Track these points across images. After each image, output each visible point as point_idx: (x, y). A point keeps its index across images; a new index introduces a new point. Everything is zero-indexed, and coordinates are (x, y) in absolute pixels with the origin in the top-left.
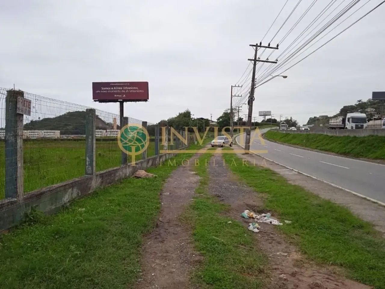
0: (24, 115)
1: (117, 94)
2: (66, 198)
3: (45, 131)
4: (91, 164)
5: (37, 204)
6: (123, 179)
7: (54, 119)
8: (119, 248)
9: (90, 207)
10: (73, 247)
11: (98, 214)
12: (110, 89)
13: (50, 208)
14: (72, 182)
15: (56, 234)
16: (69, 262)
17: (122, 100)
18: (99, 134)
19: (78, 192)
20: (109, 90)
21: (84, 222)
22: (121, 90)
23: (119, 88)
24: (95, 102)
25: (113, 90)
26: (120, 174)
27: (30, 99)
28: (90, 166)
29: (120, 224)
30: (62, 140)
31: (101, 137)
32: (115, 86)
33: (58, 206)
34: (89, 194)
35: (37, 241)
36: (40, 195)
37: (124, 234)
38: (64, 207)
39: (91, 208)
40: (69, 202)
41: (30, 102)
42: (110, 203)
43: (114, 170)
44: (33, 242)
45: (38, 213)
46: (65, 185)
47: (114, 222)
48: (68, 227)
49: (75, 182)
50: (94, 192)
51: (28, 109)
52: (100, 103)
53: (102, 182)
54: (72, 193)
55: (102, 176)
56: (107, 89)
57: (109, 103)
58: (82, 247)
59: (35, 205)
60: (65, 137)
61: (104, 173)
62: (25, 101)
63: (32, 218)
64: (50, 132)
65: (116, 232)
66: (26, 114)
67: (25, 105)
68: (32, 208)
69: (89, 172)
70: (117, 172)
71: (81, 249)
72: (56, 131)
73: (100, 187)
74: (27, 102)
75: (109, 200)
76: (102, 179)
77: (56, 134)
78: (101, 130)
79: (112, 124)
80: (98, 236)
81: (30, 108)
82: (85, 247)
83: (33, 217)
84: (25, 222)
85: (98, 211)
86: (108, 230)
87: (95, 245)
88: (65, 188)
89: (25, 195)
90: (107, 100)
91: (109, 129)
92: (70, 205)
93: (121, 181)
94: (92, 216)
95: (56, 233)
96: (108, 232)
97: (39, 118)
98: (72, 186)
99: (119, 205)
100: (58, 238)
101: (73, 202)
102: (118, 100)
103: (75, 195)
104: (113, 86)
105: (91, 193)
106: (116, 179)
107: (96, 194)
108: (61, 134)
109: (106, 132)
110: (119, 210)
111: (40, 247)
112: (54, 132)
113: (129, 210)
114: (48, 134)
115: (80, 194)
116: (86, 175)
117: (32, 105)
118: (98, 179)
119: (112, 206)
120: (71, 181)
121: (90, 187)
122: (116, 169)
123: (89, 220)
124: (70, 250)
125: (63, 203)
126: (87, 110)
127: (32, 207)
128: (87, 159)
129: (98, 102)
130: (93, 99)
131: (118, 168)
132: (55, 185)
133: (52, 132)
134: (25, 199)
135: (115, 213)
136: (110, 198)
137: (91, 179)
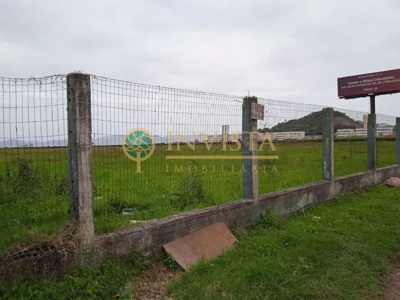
0: (258, 120)
1: (367, 87)
2: (301, 203)
3: (291, 132)
4: (329, 169)
5: (271, 207)
6: (369, 187)
7: (299, 120)
8: (355, 272)
9: (326, 216)
10: (301, 259)
11: (334, 225)
12: (357, 82)
13: (285, 212)
14: (308, 187)
15: (286, 241)
16: (296, 274)
17: (373, 94)
18: (346, 134)
19: (315, 199)
20: (357, 84)
21: (317, 232)
22: (372, 82)
23: (369, 81)
24: (340, 99)
25: (362, 83)
26: (366, 180)
27: (263, 104)
28: (328, 171)
29: (360, 242)
30: (306, 141)
31: (348, 137)
32: (365, 79)
33: (292, 211)
34: (328, 201)
35: (268, 245)
36: (274, 199)
37: (363, 255)
38: (299, 213)
39: (327, 218)
40: (304, 207)
41: (263, 107)
42: (350, 215)
43: (357, 176)
44: (265, 245)
45: (273, 216)
46: (300, 190)
47: (353, 238)
48: (300, 236)
49: (311, 187)
50: (333, 199)
51: (261, 114)
52: (347, 100)
53: (342, 189)
54: (307, 199)
55: (342, 182)
56: (355, 83)
57: (357, 98)
58: (312, 262)
59: (269, 208)
60: (309, 138)
61: (345, 179)
62: (258, 106)
63: (266, 220)
64: (295, 134)
65: (354, 251)
66: (259, 119)
67: (259, 110)
68: (267, 211)
69: (328, 177)
70: (361, 178)
71: (311, 263)
72: (301, 132)
73: (340, 194)
74: (260, 107)
75: (350, 211)
76: (343, 186)
77: (301, 135)
78: (348, 130)
79: (361, 122)
80: (332, 253)
81: (263, 113)
82: (315, 262)
83: (268, 219)
84: (260, 223)
85: (335, 221)
86: (344, 246)
87: (326, 262)
88: (300, 193)
89: (260, 197)
90: (354, 95)
91: (357, 128)
92: (305, 211)
93: (366, 189)
94: (327, 227)
95: (286, 239)
96: (343, 249)
97: (286, 120)
98: (308, 190)
99: (361, 218)
100: (288, 245)
101: (308, 208)
102: (368, 94)
103: (310, 201)
104: (362, 79)
105: (329, 200)
106: (361, 186)
107: (334, 202)
108: (306, 135)
109: (355, 131)
110: (361, 225)
111: (270, 251)
112: (299, 134)
113: (374, 227)
114: (293, 135)
115: (316, 201)
116: (323, 180)
117: (265, 110)
118: (337, 186)
119: (352, 218)
120: (306, 186)
121: (328, 193)
122: (361, 175)
123: (323, 231)
124: (299, 261)
125: (298, 209)
126: (323, 109)
127: (266, 209)
128: (325, 163)
129: (344, 99)
130: (339, 96)
131: (363, 173)
132: (290, 189)
133: (297, 134)
134: (261, 201)
135: (355, 227)
136: (351, 208)
137: (329, 185)
